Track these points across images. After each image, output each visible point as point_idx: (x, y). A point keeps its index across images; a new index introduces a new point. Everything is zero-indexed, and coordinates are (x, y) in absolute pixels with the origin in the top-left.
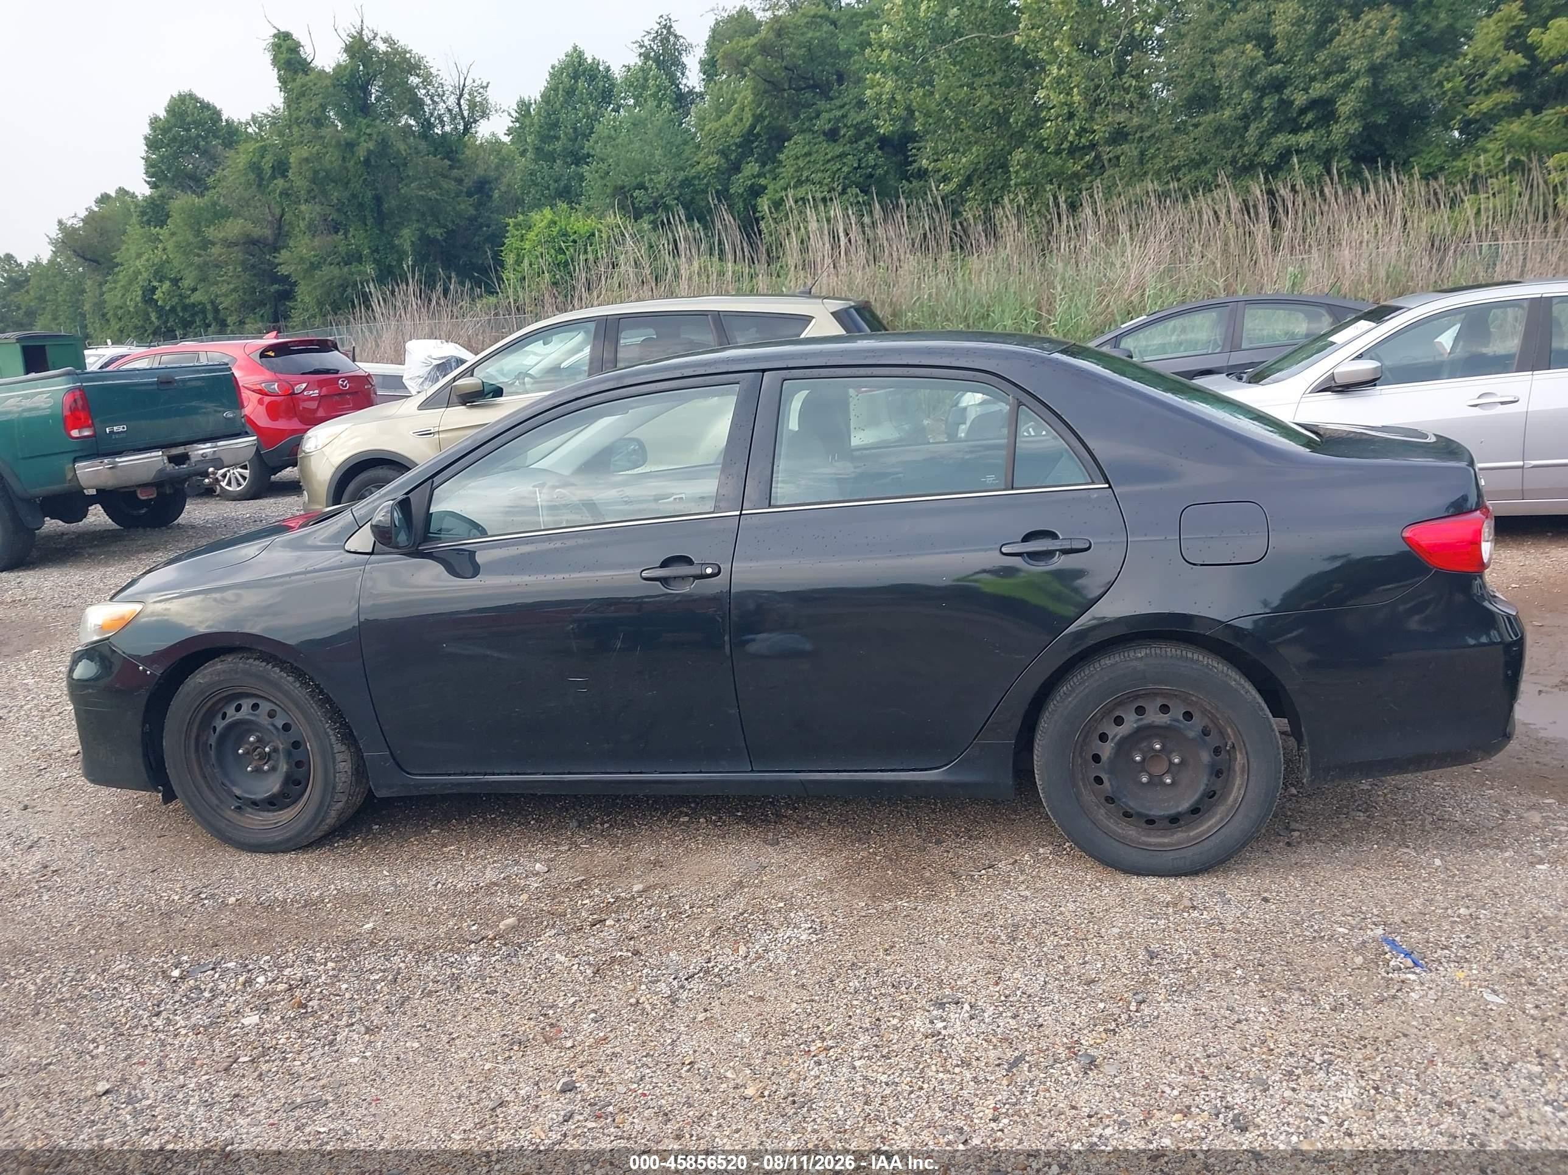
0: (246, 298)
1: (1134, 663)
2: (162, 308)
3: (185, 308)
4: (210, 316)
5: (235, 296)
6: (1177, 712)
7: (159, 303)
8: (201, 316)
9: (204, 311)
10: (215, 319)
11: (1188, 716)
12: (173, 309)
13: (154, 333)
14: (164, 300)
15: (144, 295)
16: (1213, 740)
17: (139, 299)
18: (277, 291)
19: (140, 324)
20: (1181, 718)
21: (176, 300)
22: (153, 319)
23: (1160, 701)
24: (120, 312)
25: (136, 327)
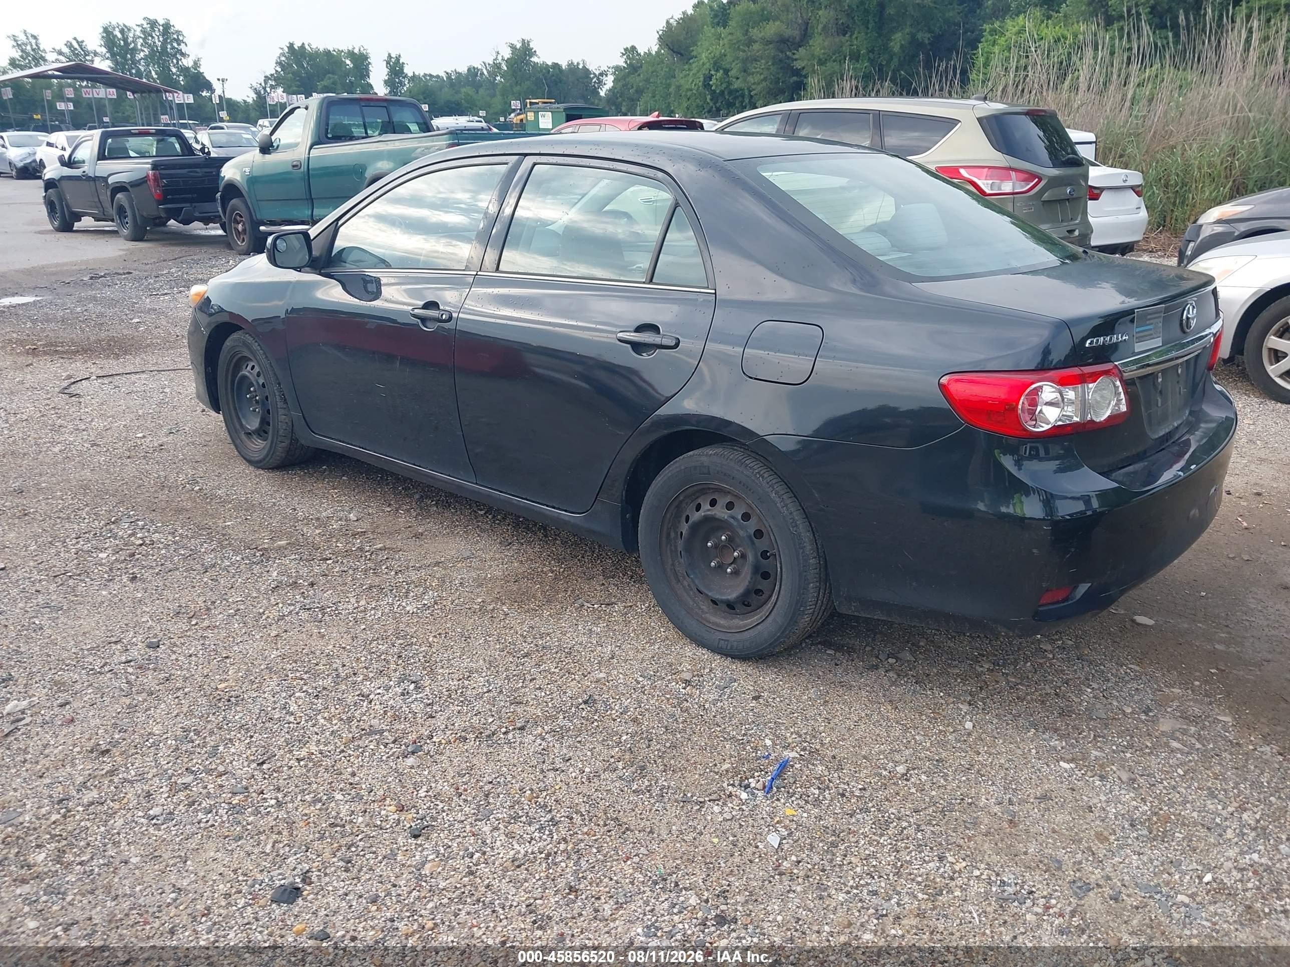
0: (771, 86)
1: (704, 459)
2: (714, 91)
3: (731, 92)
4: (747, 100)
5: (764, 84)
6: (738, 512)
7: (713, 88)
8: (740, 99)
9: (743, 96)
10: (750, 102)
11: (746, 517)
12: (722, 92)
13: (709, 111)
14: (717, 86)
15: (704, 81)
16: (762, 544)
17: (700, 84)
18: (795, 82)
19: (701, 103)
20: (740, 517)
21: (724, 86)
22: (708, 100)
23: (728, 499)
24: (689, 93)
25: (697, 106)
